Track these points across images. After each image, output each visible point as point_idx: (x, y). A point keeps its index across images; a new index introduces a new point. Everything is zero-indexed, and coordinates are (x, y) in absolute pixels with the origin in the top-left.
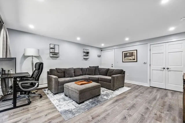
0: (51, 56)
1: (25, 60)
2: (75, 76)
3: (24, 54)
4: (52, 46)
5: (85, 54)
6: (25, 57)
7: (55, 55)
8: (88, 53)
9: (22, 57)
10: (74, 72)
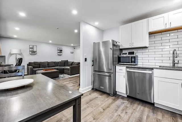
0: (30, 53)
1: (11, 56)
2: (48, 67)
3: (10, 53)
4: (31, 47)
5: (59, 51)
6: (11, 54)
7: (33, 53)
8: (61, 51)
9: (9, 55)
10: (48, 64)
